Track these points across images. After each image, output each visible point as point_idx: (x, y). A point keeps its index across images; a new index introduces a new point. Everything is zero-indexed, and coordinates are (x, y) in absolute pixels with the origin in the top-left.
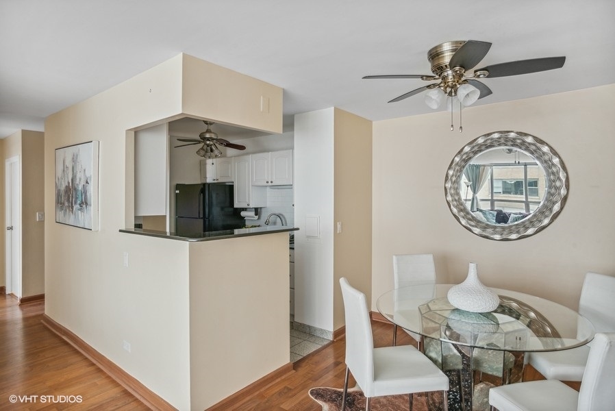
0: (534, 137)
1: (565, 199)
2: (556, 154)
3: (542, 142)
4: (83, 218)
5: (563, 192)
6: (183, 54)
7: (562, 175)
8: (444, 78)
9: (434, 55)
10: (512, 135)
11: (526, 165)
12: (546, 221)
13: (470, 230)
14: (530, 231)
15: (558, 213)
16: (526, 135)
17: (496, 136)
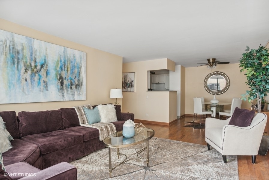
0: (223, 73)
1: (229, 86)
2: (228, 76)
3: (225, 74)
4: (131, 89)
5: (229, 84)
6: (167, 59)
7: (229, 81)
8: (210, 64)
9: (209, 60)
10: (219, 72)
11: (217, 78)
12: (226, 90)
13: (210, 93)
14: (223, 92)
15: (228, 88)
16: (222, 72)
17: (216, 72)
